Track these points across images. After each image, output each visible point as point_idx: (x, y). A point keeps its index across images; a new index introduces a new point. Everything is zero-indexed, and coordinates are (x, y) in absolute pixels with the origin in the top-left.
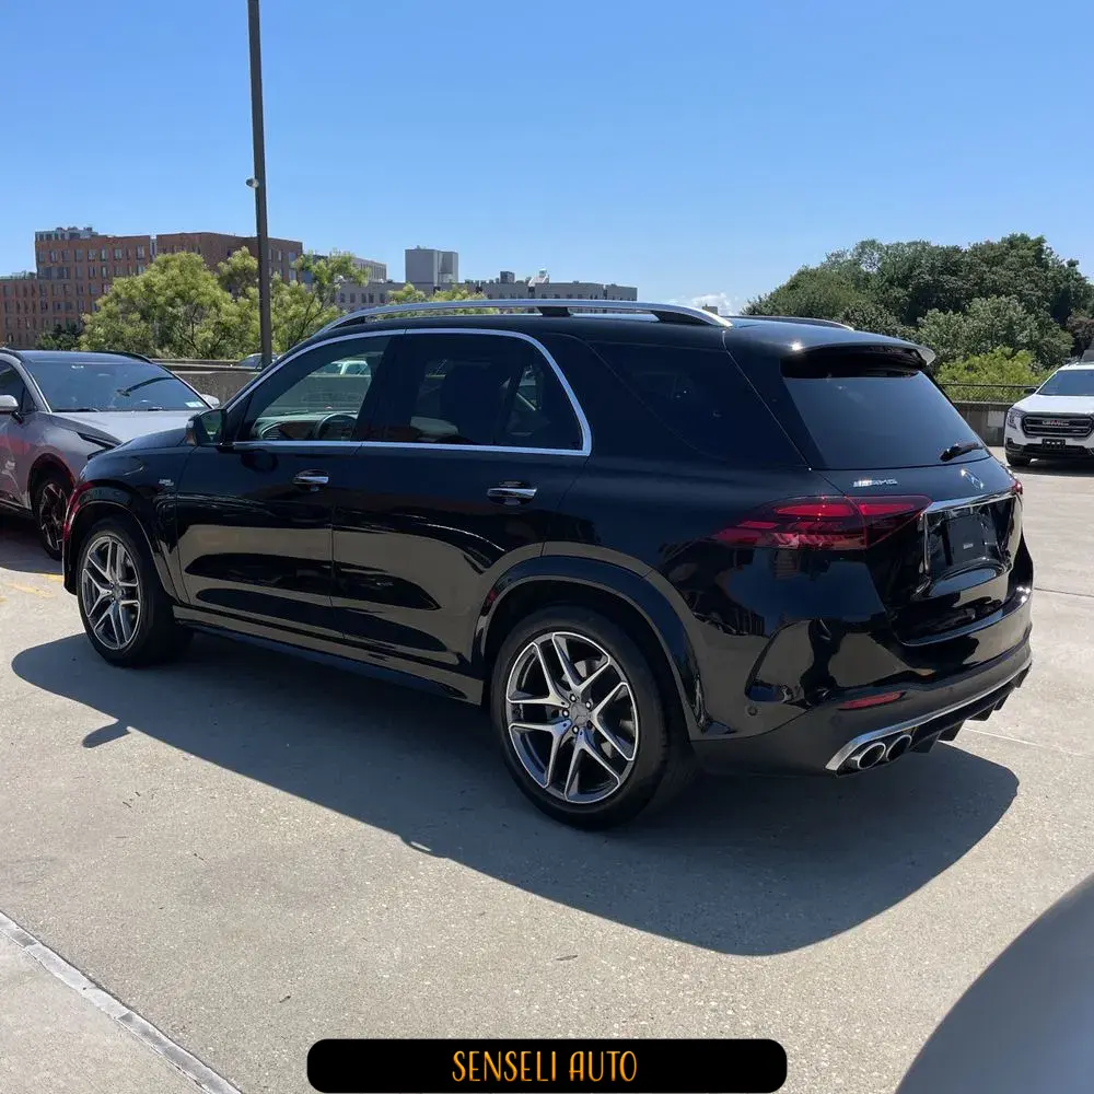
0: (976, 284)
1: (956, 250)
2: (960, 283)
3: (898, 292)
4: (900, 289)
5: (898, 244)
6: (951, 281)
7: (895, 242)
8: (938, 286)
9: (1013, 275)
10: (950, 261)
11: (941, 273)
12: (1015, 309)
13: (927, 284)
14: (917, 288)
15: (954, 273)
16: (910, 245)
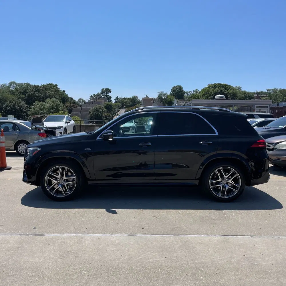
0: (45, 95)
1: (38, 86)
2: (40, 94)
3: (23, 96)
4: (23, 95)
5: (21, 83)
6: (38, 94)
7: (20, 83)
8: (35, 95)
9: (53, 93)
10: (37, 89)
11: (35, 92)
12: (57, 102)
13: (31, 94)
14: (29, 95)
15: (38, 92)
16: (25, 84)
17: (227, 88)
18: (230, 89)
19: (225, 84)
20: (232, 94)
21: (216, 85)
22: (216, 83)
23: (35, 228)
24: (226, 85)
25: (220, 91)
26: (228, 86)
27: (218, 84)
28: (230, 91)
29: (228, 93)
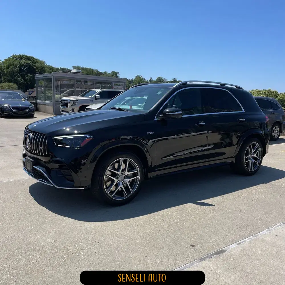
17: (34, 61)
18: (38, 63)
19: (31, 56)
20: (40, 68)
21: (21, 57)
22: (22, 54)
23: (193, 246)
24: (32, 58)
25: (27, 63)
26: (35, 59)
27: (24, 56)
28: (37, 65)
29: (36, 66)
